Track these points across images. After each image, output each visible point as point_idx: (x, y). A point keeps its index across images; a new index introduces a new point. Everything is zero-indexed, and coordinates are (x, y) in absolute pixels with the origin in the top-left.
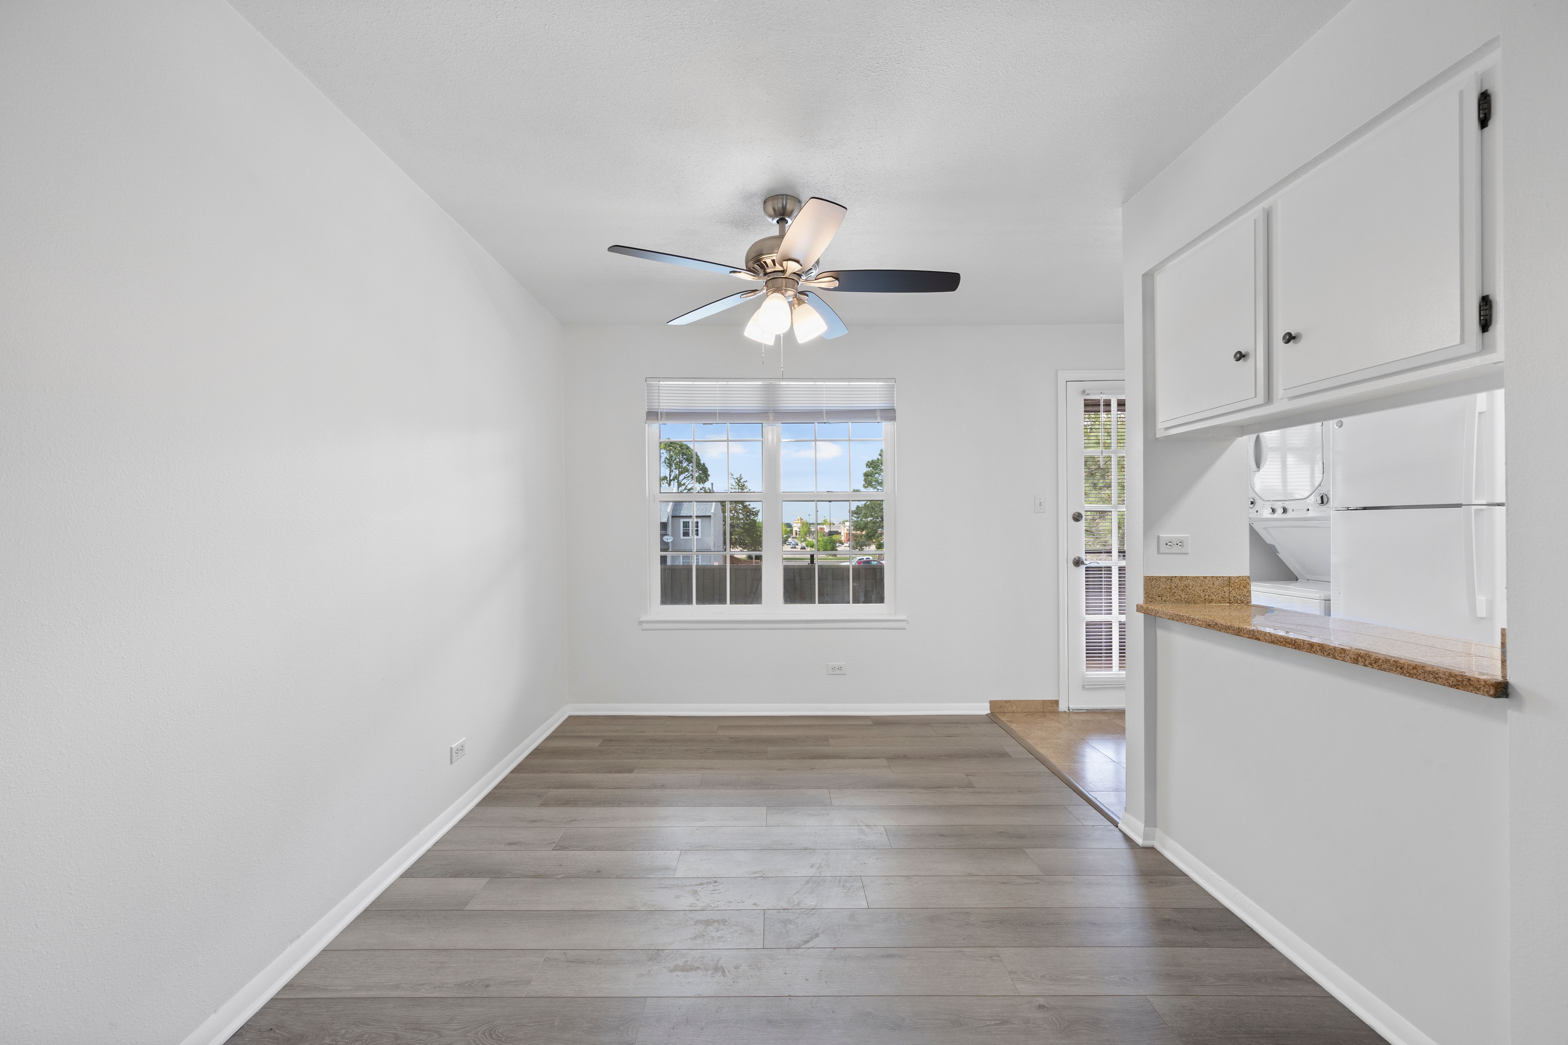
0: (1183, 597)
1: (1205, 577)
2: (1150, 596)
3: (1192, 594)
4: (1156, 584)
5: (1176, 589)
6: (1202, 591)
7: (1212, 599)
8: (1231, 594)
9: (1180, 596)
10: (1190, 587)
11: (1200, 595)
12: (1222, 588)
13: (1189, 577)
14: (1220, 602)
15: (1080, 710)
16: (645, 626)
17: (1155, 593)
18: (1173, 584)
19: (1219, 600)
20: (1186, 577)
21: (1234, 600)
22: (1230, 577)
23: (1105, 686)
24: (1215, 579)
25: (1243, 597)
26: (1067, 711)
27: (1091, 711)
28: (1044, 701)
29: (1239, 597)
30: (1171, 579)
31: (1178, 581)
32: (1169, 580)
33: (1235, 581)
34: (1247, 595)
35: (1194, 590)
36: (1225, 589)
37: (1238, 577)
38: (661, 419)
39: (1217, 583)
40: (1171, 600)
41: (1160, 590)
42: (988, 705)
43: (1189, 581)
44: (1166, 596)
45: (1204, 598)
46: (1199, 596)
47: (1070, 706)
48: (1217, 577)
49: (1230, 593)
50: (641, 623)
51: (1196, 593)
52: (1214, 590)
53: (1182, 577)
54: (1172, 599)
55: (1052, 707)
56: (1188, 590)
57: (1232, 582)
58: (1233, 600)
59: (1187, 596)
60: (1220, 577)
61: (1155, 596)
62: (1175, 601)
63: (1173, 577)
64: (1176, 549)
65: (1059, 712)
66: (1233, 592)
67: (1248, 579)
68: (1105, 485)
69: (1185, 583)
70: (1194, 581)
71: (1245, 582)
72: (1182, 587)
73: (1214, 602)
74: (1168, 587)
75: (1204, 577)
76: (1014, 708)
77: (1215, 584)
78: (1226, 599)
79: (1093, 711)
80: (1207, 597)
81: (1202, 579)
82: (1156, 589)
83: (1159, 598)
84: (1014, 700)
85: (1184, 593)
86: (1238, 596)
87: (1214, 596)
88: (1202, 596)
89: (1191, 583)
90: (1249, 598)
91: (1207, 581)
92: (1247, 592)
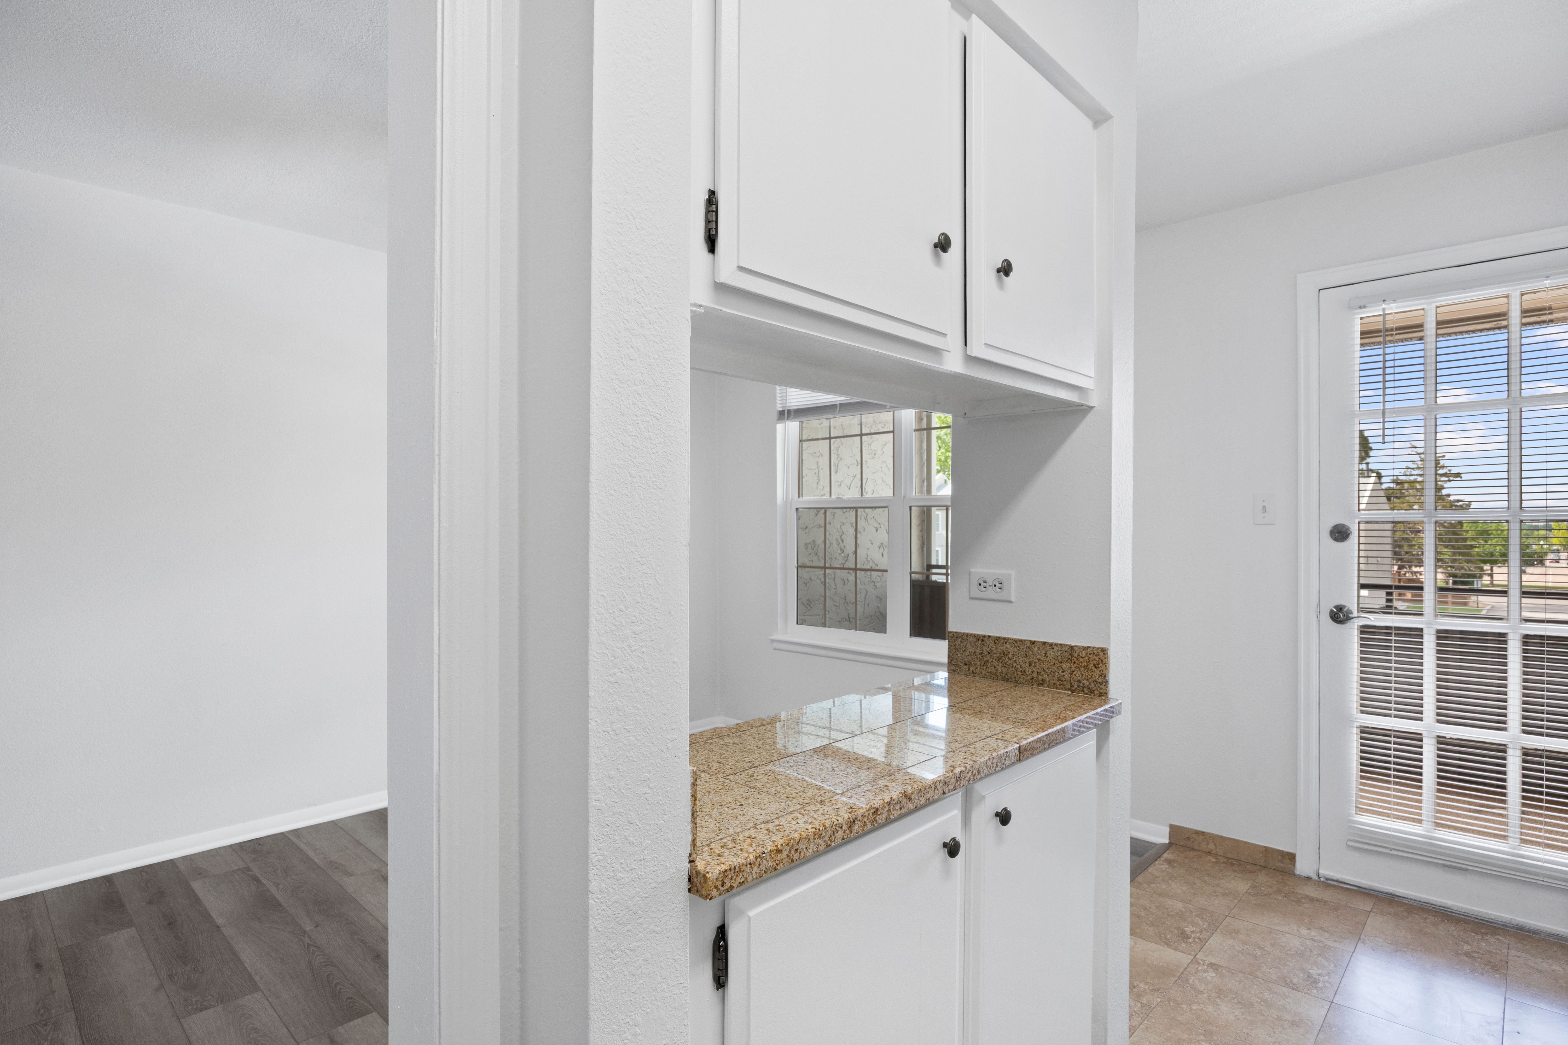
0: (1000, 670)
1: (1033, 643)
2: (953, 663)
3: (1013, 667)
4: (961, 644)
5: (989, 656)
6: (1027, 665)
7: (1043, 680)
8: (1073, 676)
9: (995, 667)
10: (1010, 656)
11: (1025, 671)
12: (1059, 664)
13: (1008, 639)
14: (1055, 686)
15: (1341, 882)
16: (776, 645)
17: (961, 658)
18: (985, 648)
19: (1054, 684)
20: (1005, 639)
21: (1079, 686)
22: (1072, 647)
23: (1393, 852)
24: (1048, 647)
25: (1092, 684)
26: (1315, 877)
27: (1363, 890)
28: (1267, 849)
29: (1086, 683)
30: (983, 640)
31: (992, 645)
32: (980, 642)
33: (1080, 654)
34: (1100, 680)
35: (1015, 662)
36: (1064, 666)
37: (1085, 648)
38: (788, 417)
39: (1051, 653)
40: (981, 673)
41: (966, 654)
42: (1168, 829)
43: (1008, 646)
44: (975, 664)
45: (1030, 677)
46: (1024, 673)
47: (1320, 872)
48: (1051, 645)
49: (1071, 674)
50: (773, 641)
51: (1019, 666)
52: (1046, 666)
53: (998, 638)
54: (983, 672)
55: (1282, 862)
56: (1007, 660)
57: (1076, 655)
58: (1076, 686)
59: (1004, 670)
60: (1056, 645)
61: (959, 663)
62: (987, 674)
63: (984, 636)
64: (991, 593)
65: (1295, 875)
66: (1077, 673)
67: (1101, 654)
68: (1394, 480)
69: (1002, 648)
70: (1015, 647)
71: (1097, 658)
72: (998, 655)
73: (1046, 685)
74: (978, 651)
75: (1031, 641)
76: (1211, 846)
77: (1048, 655)
78: (1065, 683)
79: (1372, 892)
80: (1035, 675)
81: (1029, 644)
82: (962, 652)
83: (966, 667)
84: (1212, 834)
85: (1000, 664)
86: (1085, 681)
87: (1045, 676)
88: (1027, 673)
89: (1011, 650)
90: (1102, 686)
91: (1036, 649)
92: (1101, 676)
